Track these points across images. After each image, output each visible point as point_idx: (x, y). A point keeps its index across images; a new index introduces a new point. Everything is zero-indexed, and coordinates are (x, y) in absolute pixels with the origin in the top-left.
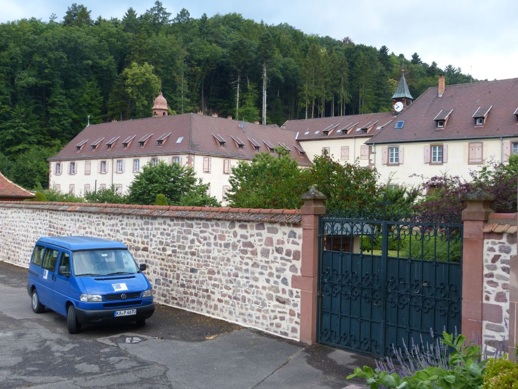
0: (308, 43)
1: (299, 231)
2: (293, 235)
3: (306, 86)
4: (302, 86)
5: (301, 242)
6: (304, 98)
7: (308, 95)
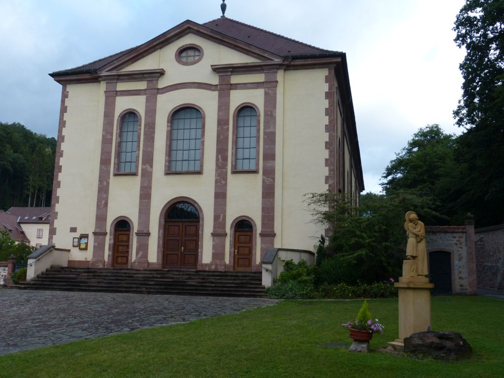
0: (36, 142)
1: (7, 269)
2: (4, 270)
3: (31, 178)
4: (28, 177)
5: (7, 272)
6: (29, 187)
7: (32, 185)
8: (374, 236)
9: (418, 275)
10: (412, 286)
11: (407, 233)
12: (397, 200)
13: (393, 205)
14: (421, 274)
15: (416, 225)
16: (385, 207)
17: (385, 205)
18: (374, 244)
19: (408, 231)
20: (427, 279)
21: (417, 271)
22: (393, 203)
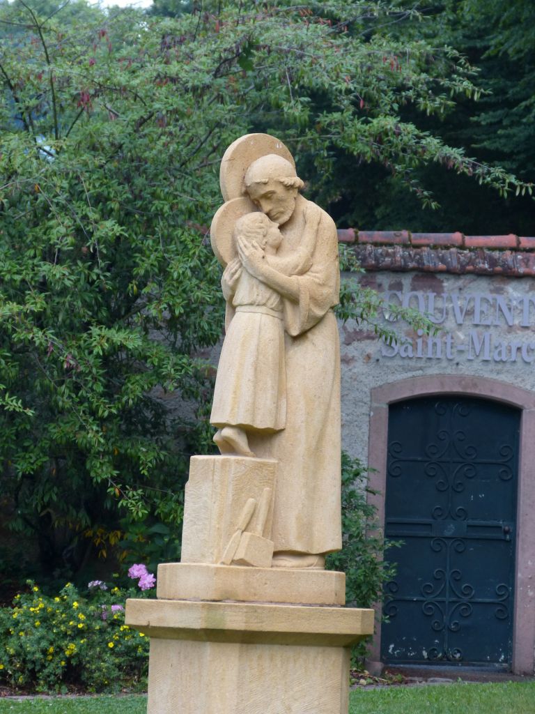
8: (43, 286)
9: (277, 554)
10: (234, 620)
11: (226, 277)
12: (204, 55)
13: (174, 80)
14: (299, 547)
15: (282, 227)
16: (123, 90)
17: (122, 78)
18: (38, 336)
19: (232, 266)
20: (334, 582)
21: (271, 528)
22: (174, 68)
